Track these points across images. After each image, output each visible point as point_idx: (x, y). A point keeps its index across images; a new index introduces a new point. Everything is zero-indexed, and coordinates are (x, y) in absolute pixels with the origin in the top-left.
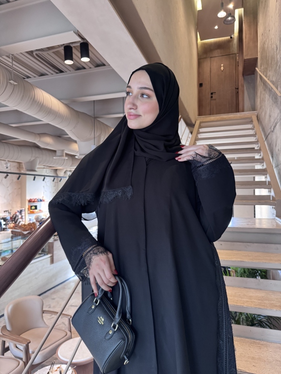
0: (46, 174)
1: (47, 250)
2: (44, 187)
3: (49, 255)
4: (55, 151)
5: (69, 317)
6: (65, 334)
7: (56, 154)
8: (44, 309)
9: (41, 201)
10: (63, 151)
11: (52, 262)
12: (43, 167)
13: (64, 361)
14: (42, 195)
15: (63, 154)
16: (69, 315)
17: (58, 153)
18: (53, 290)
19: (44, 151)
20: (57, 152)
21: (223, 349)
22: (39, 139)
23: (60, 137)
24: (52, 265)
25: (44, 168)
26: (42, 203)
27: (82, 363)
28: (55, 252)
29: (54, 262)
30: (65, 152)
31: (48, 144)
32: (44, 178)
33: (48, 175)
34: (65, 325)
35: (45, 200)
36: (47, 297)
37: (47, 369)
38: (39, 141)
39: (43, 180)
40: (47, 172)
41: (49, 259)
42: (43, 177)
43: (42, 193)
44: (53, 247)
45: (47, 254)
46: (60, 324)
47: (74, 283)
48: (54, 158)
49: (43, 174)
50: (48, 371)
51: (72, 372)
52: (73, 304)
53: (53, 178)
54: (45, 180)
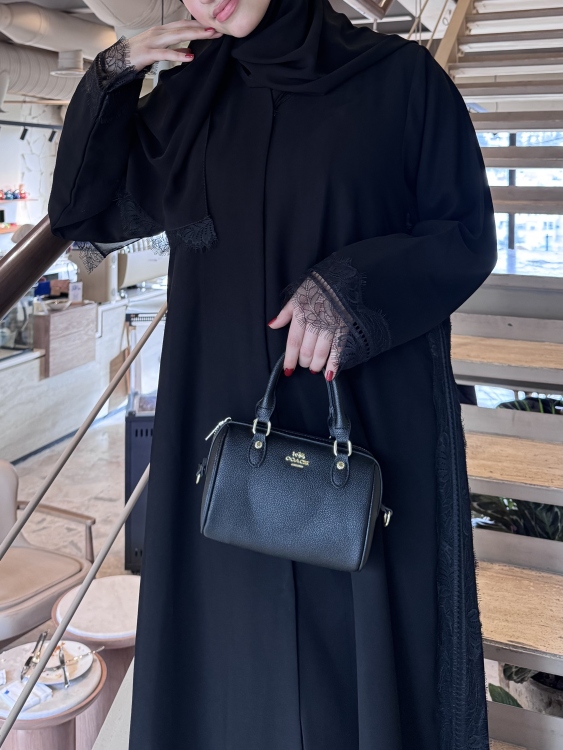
0: (29, 120)
1: (30, 340)
2: (23, 156)
3: (37, 353)
4: (55, 54)
5: (89, 522)
6: (78, 568)
7: (57, 63)
8: (19, 499)
9: (15, 198)
10: (77, 53)
11: (45, 372)
12: (22, 98)
13: (74, 635)
14: (19, 182)
15: (77, 62)
16: (88, 518)
17: (63, 60)
18: (46, 453)
19: (23, 54)
20: (60, 55)
21: (452, 565)
22: (8, 21)
23: (68, 12)
24: (45, 381)
25: (25, 102)
26: (20, 203)
27: (120, 641)
28: (53, 345)
29: (51, 373)
30: (84, 56)
31: (34, 34)
32: (25, 131)
33: (35, 121)
34: (79, 549)
35: (28, 197)
36: (29, 471)
37: (27, 651)
38: (10, 24)
39: (23, 137)
40: (33, 115)
41: (37, 364)
42: (22, 128)
43: (20, 175)
44: (47, 330)
45: (32, 350)
46: (65, 547)
47: (106, 436)
48: (53, 73)
49: (22, 120)
50: (29, 655)
51: (94, 661)
52: (101, 495)
53: (49, 131)
54: (27, 136)
